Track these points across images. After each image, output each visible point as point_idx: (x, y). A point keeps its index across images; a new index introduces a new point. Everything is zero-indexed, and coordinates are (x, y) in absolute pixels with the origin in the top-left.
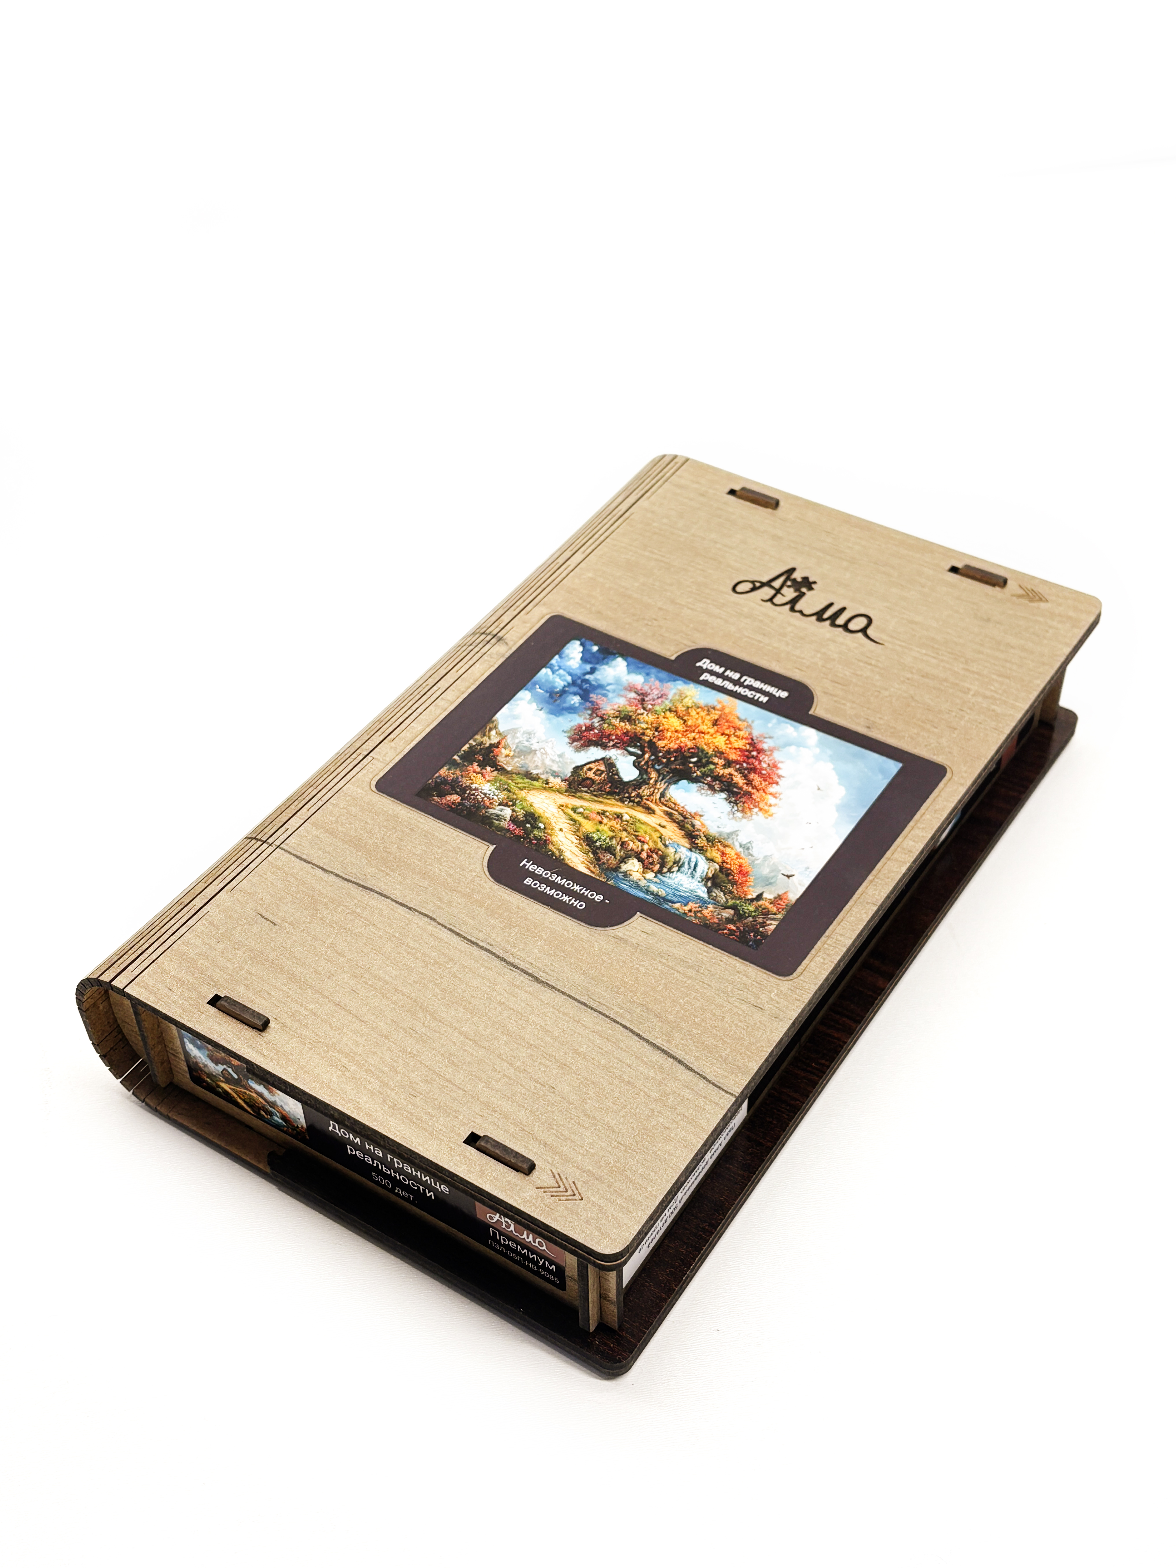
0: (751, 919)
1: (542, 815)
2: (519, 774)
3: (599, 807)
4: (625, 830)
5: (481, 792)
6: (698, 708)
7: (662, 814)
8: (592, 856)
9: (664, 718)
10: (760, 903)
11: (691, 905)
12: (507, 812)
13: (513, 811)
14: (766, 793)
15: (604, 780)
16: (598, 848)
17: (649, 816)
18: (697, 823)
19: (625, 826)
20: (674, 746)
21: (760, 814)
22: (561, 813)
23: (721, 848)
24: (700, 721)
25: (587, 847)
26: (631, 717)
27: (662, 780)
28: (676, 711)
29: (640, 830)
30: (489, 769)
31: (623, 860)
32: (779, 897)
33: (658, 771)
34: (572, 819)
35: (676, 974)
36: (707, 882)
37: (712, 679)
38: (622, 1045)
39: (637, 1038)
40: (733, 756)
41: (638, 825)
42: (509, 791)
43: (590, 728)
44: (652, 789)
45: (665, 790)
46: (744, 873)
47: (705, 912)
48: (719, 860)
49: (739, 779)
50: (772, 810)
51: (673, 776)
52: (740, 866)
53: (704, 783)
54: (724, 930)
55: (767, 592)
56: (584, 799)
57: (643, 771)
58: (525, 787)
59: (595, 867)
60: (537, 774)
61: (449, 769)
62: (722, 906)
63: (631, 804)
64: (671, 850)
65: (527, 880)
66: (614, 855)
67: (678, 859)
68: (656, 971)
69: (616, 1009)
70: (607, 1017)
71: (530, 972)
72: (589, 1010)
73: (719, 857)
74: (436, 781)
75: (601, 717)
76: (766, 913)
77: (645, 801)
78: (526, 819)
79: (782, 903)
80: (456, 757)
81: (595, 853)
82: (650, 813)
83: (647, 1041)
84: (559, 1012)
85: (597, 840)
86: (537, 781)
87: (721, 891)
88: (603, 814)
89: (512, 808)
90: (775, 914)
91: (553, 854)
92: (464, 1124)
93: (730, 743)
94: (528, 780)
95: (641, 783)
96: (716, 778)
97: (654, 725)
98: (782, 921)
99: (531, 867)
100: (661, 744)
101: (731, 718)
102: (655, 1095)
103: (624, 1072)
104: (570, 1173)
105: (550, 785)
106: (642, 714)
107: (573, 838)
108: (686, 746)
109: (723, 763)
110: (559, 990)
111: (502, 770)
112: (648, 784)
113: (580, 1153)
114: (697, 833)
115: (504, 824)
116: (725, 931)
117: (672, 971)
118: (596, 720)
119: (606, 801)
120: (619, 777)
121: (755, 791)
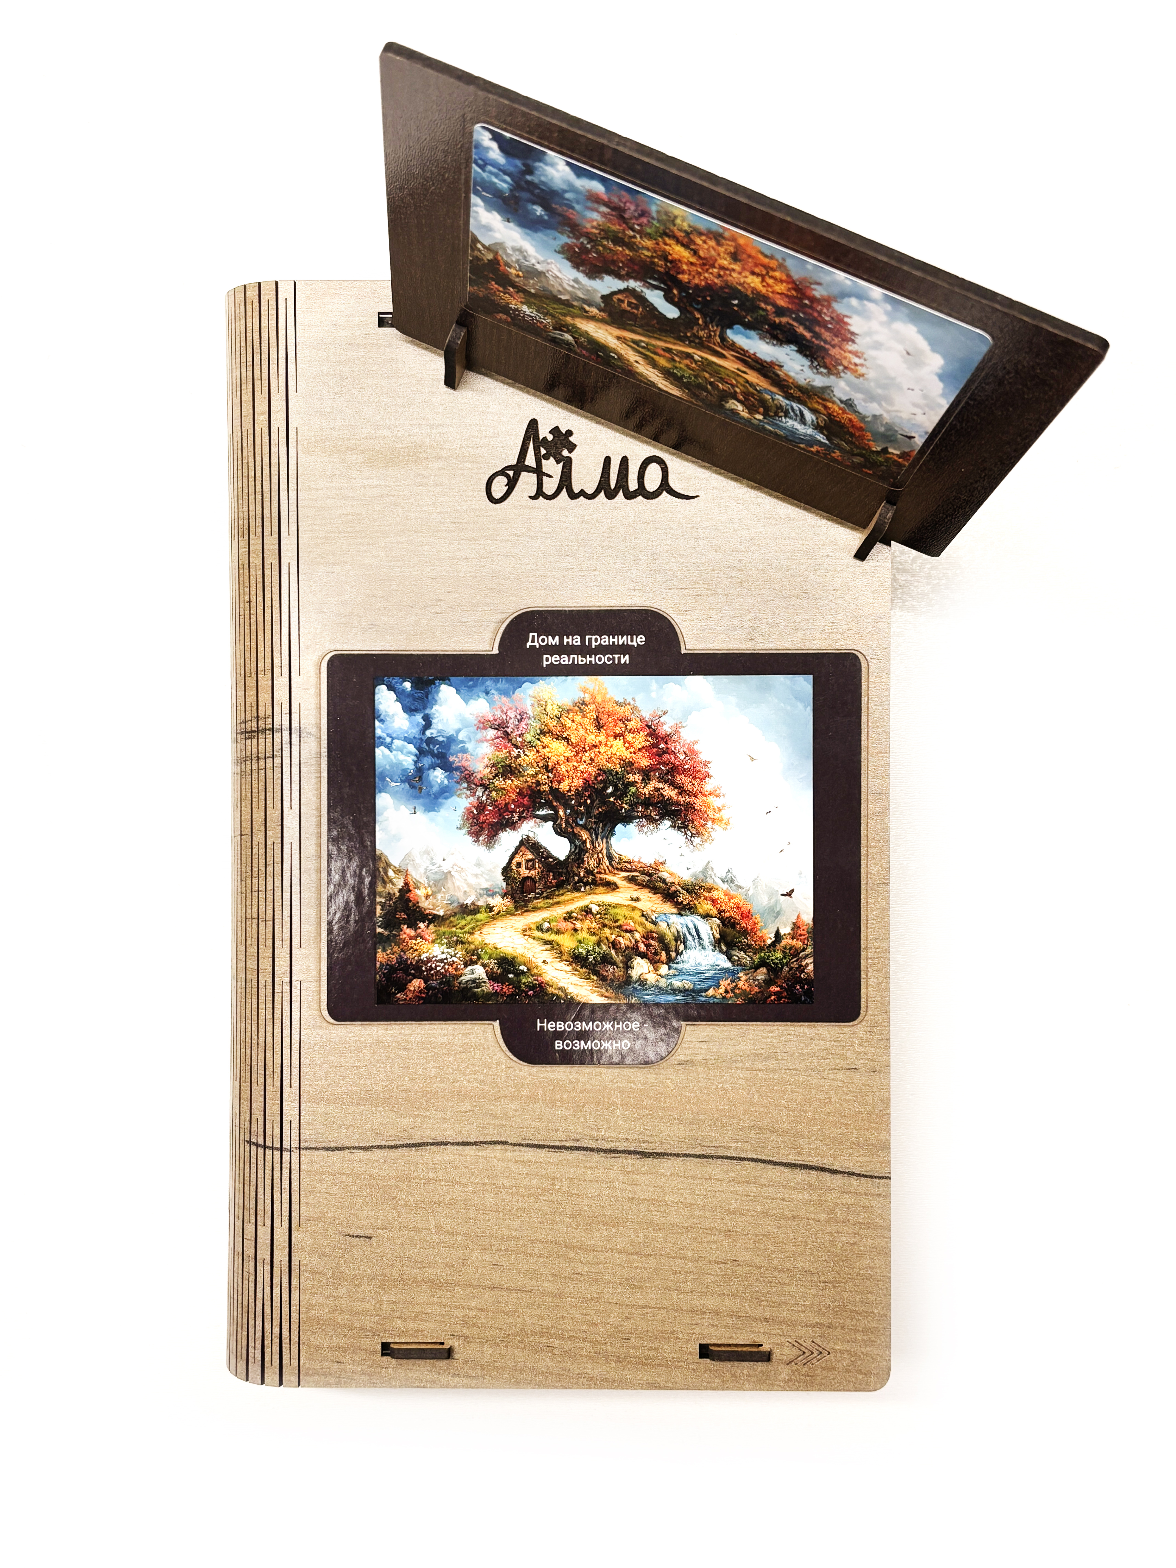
0: (786, 969)
1: (515, 954)
2: (455, 914)
3: (560, 911)
4: (605, 926)
5: (438, 961)
6: (568, 711)
7: (624, 883)
8: (595, 978)
9: (544, 748)
10: (783, 943)
11: (724, 984)
12: (479, 972)
13: (484, 966)
14: (706, 796)
15: (542, 872)
16: (595, 965)
17: (615, 894)
18: (665, 875)
19: (601, 921)
20: (578, 782)
21: (716, 826)
22: (531, 940)
23: (707, 894)
24: (582, 732)
25: (584, 970)
26: (510, 766)
27: (597, 838)
28: (550, 731)
29: (618, 918)
30: (422, 925)
31: (628, 966)
32: (796, 926)
33: (584, 827)
34: (547, 942)
35: (760, 1074)
36: (720, 947)
37: (554, 659)
38: (763, 1181)
39: (770, 1167)
40: (645, 762)
41: (612, 911)
42: (462, 943)
43: (481, 807)
44: (595, 856)
45: (608, 849)
46: (747, 915)
47: (741, 984)
48: (714, 911)
49: (670, 792)
50: (724, 814)
51: (604, 826)
52: (738, 908)
53: (639, 817)
54: (770, 997)
55: (527, 481)
56: (539, 909)
57: (572, 837)
58: (473, 928)
59: (607, 990)
60: (473, 904)
61: (384, 950)
62: (751, 968)
63: (588, 887)
64: (663, 926)
65: (557, 1045)
66: (614, 963)
67: (676, 933)
68: (740, 1081)
69: (734, 1145)
70: (732, 1158)
71: (632, 1149)
72: (711, 1160)
73: (712, 907)
74: (384, 974)
75: (481, 785)
76: (795, 953)
77: (598, 875)
78: (504, 969)
79: (802, 932)
80: (379, 930)
81: (596, 973)
82: (614, 889)
83: (781, 1164)
84: (687, 1178)
85: (587, 956)
86: (479, 912)
87: (741, 950)
88: (570, 917)
89: (479, 963)
90: (804, 950)
91: (558, 997)
92: (688, 1341)
93: (631, 745)
94: (470, 917)
95: (579, 854)
96: (647, 802)
97: (541, 764)
98: (815, 954)
99: (550, 1026)
100: (564, 786)
101: (609, 707)
102: (823, 1217)
103: (783, 1209)
104: (806, 1335)
105: (496, 910)
106: (519, 756)
107: (563, 966)
108: (590, 774)
109: (641, 778)
110: (671, 1154)
111: (434, 919)
112: (587, 851)
113: (799, 1311)
114: (673, 889)
115: (488, 987)
116: (773, 998)
117: (755, 1072)
118: (480, 792)
119: (562, 898)
120: (555, 859)
121: (693, 799)
